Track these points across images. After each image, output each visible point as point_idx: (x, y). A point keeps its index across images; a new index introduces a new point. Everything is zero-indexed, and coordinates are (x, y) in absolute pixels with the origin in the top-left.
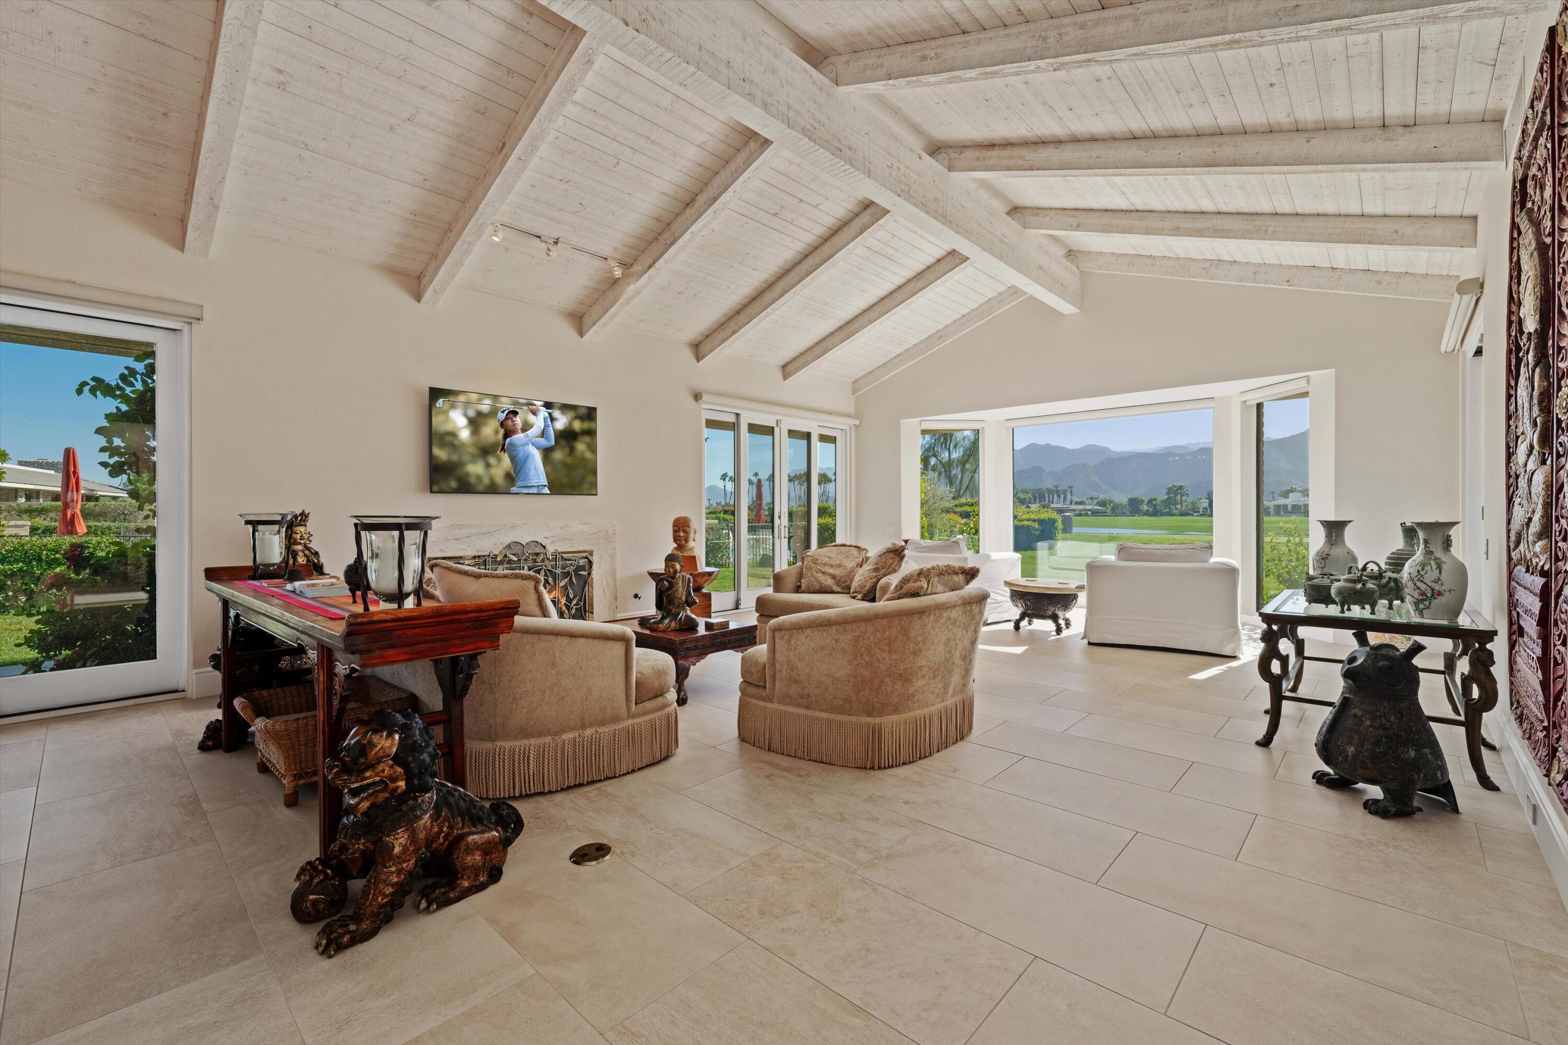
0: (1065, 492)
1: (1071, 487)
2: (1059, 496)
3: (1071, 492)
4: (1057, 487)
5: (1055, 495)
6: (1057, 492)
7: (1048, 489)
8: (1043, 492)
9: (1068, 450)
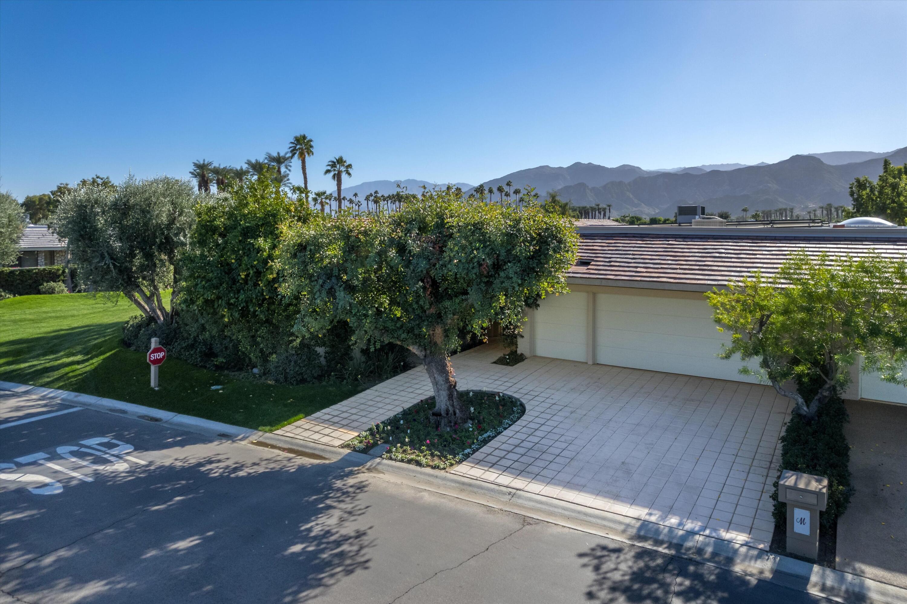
0: (604, 210)
1: (609, 206)
2: (600, 213)
3: (609, 209)
4: (598, 205)
5: (597, 212)
6: (599, 209)
7: (591, 207)
8: (588, 209)
9: (607, 169)
